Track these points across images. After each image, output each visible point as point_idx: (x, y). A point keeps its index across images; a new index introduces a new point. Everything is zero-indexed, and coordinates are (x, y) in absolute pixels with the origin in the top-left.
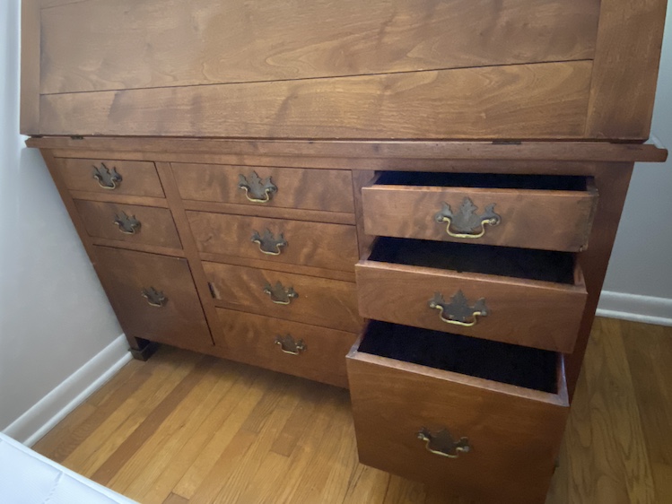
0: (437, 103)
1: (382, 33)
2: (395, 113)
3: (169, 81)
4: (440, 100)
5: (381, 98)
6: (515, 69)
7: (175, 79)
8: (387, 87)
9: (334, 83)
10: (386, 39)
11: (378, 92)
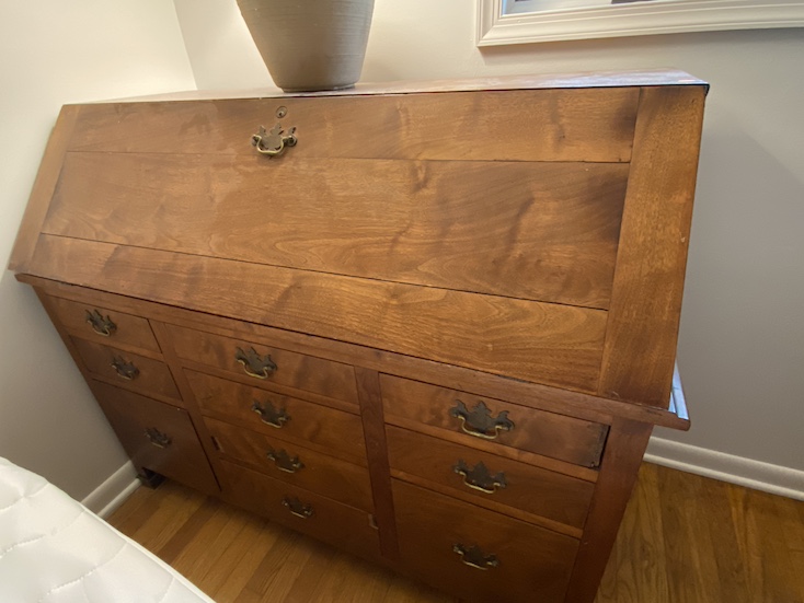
0: (444, 324)
1: (395, 241)
2: (399, 325)
3: (172, 245)
4: (447, 320)
5: (386, 305)
6: (526, 304)
7: (180, 244)
8: (394, 296)
9: (341, 281)
10: (399, 248)
11: (385, 300)
